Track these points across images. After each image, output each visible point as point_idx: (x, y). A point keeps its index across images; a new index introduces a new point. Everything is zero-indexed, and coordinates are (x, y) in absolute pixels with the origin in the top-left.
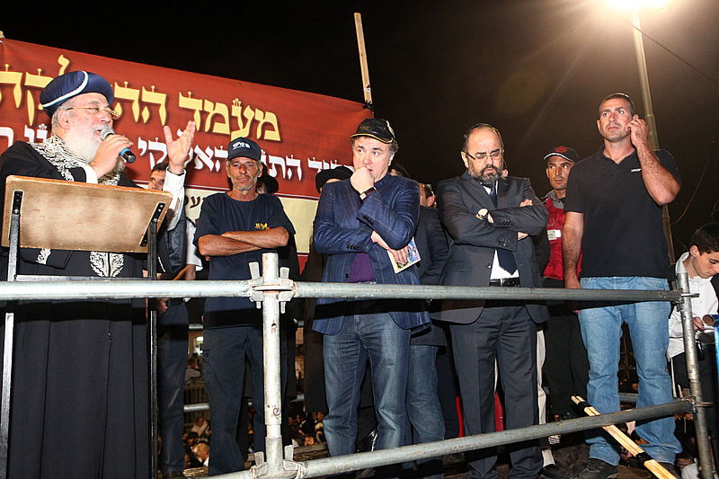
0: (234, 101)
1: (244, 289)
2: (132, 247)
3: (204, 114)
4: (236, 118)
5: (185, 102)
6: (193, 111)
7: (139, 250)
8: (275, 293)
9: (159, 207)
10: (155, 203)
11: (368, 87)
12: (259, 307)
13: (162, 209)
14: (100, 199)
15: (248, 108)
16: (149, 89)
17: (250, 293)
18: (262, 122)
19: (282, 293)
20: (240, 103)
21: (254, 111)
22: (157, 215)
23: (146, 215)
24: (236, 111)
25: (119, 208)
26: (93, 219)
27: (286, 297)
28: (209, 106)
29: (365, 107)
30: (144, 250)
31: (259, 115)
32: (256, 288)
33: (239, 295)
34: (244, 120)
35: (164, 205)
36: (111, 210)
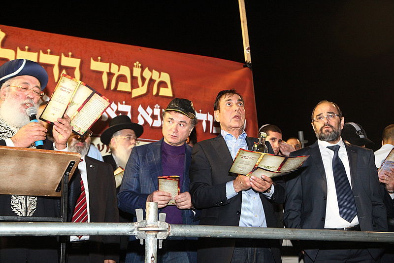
0: (135, 64)
1: (131, 229)
2: (49, 192)
3: (110, 75)
4: (136, 78)
5: (95, 65)
6: (101, 73)
7: (54, 195)
8: (154, 233)
9: (70, 164)
10: (68, 161)
11: (248, 49)
12: (142, 243)
13: (73, 165)
14: (28, 158)
15: (147, 70)
16: (67, 56)
17: (135, 233)
18: (158, 81)
19: (160, 232)
20: (140, 65)
21: (152, 72)
22: (69, 169)
23: (61, 170)
24: (137, 72)
25: (41, 165)
26: (22, 172)
27: (162, 236)
28: (114, 68)
29: (245, 66)
30: (59, 195)
31: (155, 75)
32: (140, 229)
33: (127, 234)
34: (143, 79)
35: (74, 162)
36: (35, 166)
